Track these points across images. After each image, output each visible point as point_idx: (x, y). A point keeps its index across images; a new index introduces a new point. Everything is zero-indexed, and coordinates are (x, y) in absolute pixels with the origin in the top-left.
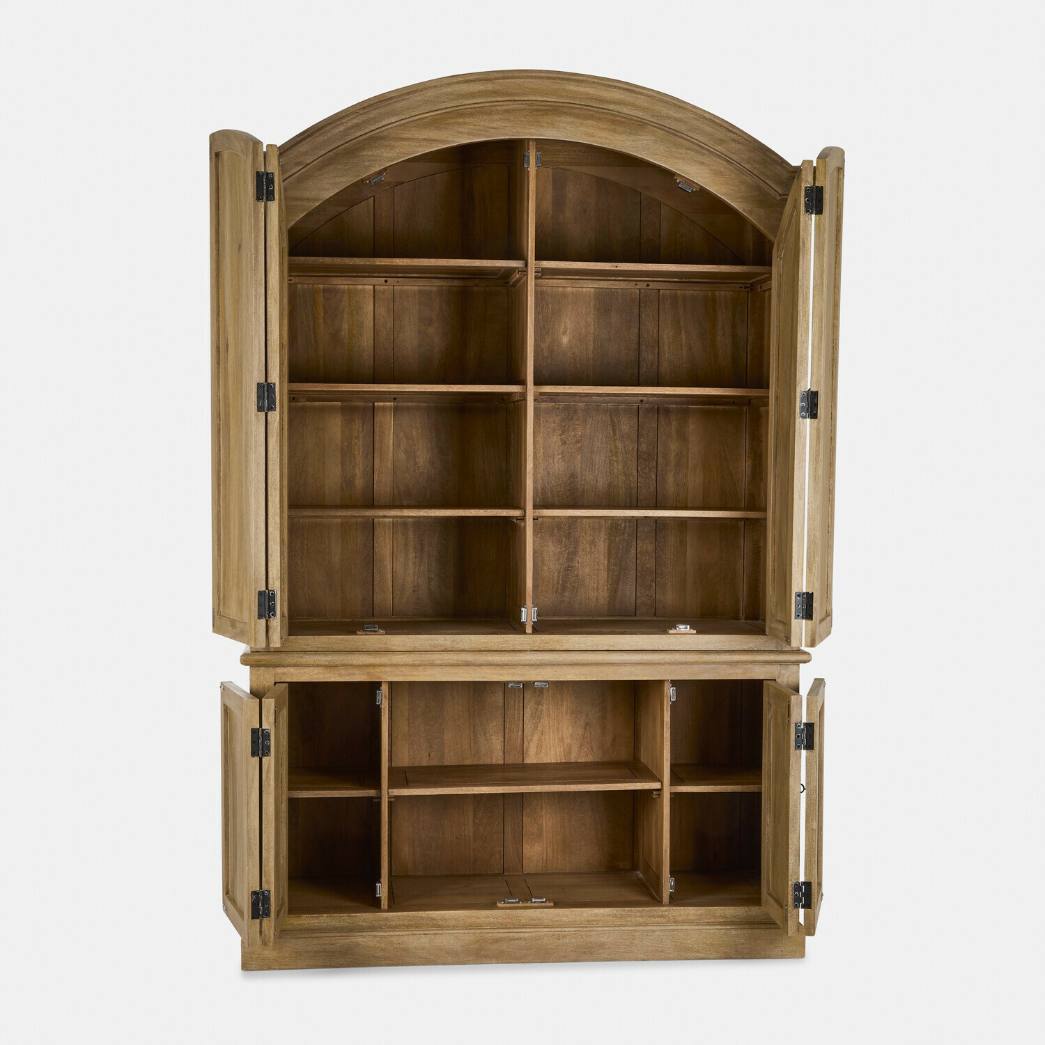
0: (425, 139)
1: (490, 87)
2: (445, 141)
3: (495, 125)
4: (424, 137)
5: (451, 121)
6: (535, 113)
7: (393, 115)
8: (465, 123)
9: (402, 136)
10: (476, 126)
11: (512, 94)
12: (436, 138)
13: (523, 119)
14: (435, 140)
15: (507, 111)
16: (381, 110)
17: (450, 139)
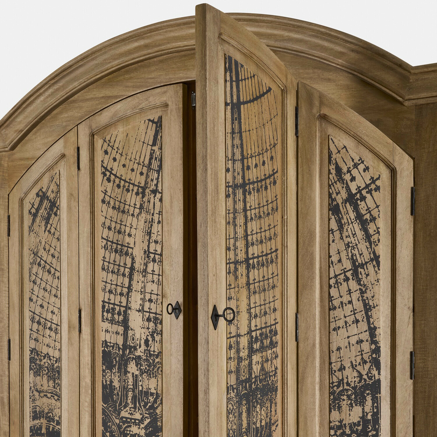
0: (103, 97)
1: (142, 42)
2: (117, 96)
3: (153, 75)
4: (102, 95)
5: (122, 78)
6: (183, 59)
7: (75, 81)
8: (131, 78)
9: (88, 97)
10: (138, 78)
11: (160, 45)
12: (111, 95)
13: (174, 66)
14: (109, 97)
15: (161, 61)
16: (67, 79)
17: (121, 94)
